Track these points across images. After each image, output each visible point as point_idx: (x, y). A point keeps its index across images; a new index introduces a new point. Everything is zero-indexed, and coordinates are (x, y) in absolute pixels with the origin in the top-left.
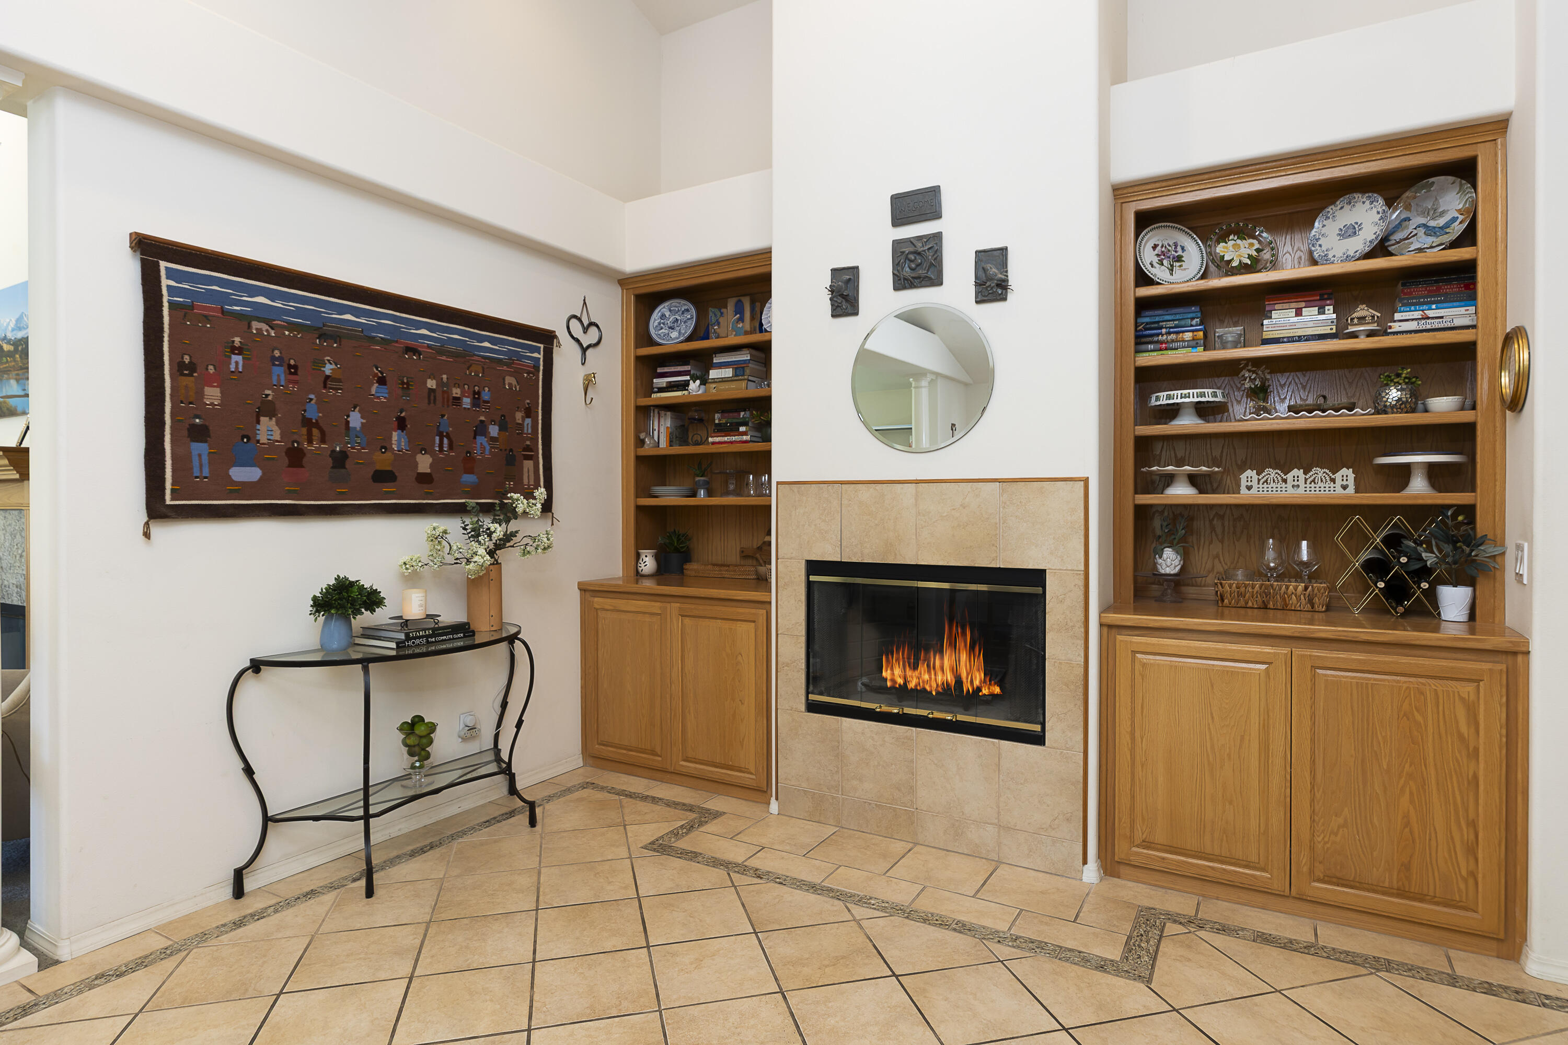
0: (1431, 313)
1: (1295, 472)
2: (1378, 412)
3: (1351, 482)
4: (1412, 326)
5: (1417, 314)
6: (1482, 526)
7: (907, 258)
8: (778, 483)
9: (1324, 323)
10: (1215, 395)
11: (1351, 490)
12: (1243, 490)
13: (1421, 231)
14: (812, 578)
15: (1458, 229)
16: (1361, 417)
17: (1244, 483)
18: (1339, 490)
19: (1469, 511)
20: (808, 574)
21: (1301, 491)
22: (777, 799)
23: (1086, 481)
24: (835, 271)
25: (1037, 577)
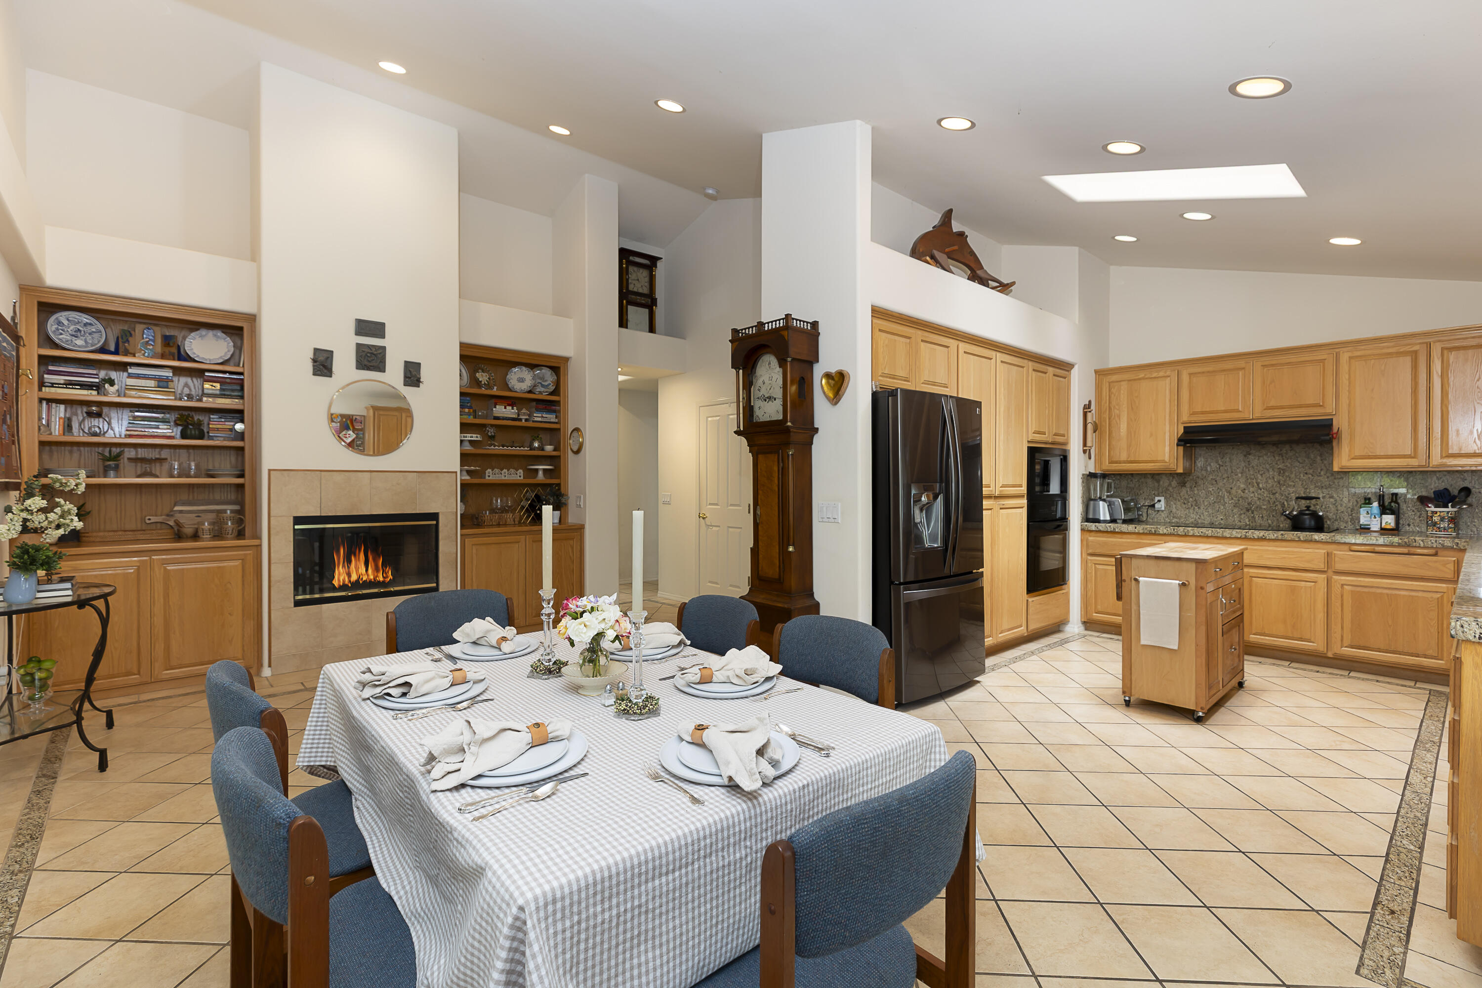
0: (544, 416)
1: (505, 470)
2: (531, 450)
3: (522, 475)
4: (540, 419)
5: (540, 415)
6: (563, 491)
7: (366, 355)
8: (270, 471)
9: (513, 413)
10: (477, 437)
11: (522, 478)
12: (487, 478)
13: (540, 385)
14: (296, 527)
15: (552, 388)
16: (524, 450)
17: (487, 475)
18: (519, 478)
19: (559, 485)
20: (295, 524)
21: (506, 478)
22: (270, 666)
23: (456, 472)
24: (316, 350)
25: (435, 516)
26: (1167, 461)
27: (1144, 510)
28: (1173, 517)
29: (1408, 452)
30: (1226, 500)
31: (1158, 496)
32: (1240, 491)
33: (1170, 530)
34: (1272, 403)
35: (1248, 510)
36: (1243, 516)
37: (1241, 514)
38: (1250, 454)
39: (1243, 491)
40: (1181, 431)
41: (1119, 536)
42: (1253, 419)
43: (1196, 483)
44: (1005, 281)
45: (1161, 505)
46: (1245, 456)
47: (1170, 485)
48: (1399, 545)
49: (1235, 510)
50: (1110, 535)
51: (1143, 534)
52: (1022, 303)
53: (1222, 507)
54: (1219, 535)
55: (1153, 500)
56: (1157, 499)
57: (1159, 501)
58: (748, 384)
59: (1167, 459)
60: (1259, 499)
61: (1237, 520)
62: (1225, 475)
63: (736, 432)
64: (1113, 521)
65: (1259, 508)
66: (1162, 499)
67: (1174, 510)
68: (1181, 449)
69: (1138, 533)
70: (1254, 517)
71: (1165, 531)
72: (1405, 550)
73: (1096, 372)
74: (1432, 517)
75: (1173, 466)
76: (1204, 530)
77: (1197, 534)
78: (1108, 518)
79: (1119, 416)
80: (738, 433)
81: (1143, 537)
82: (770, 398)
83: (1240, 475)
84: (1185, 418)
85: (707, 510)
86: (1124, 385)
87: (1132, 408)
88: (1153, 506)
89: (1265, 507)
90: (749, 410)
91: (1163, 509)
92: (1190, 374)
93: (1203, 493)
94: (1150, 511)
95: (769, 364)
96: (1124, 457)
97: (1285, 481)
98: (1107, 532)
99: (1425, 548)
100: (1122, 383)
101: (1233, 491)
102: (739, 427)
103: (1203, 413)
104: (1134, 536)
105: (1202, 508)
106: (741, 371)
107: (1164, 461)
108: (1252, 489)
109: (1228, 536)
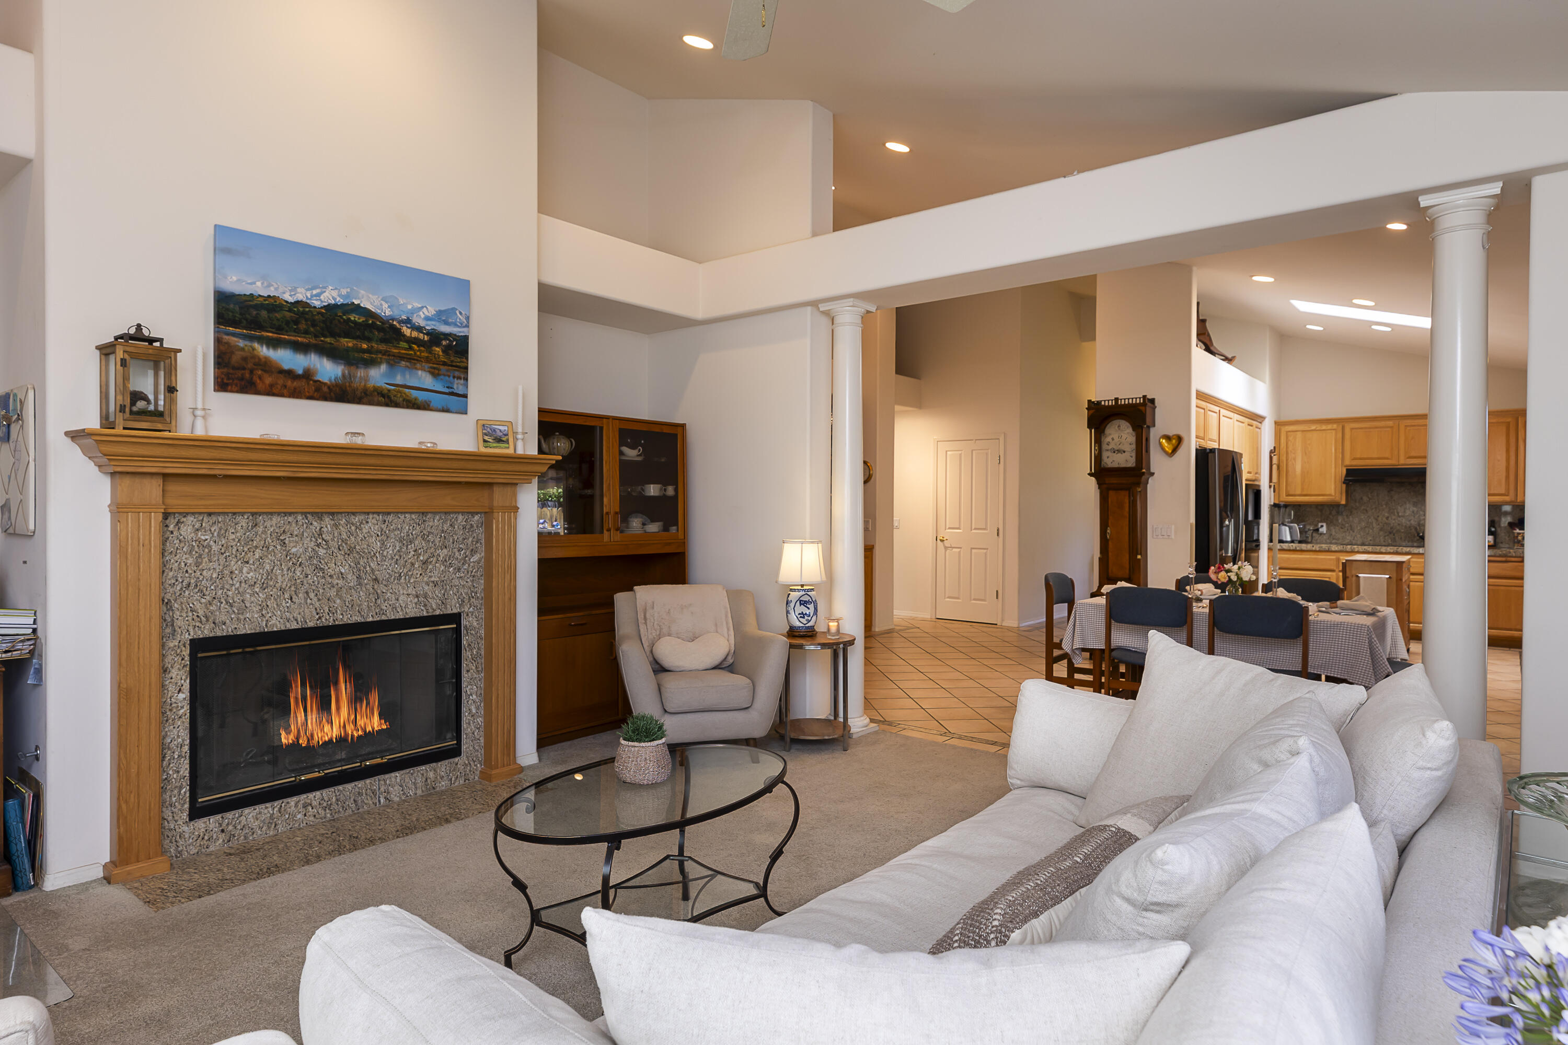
26: (1334, 494)
27: (1310, 532)
28: (1334, 539)
29: (1503, 491)
30: (1374, 525)
31: (1321, 522)
32: (1384, 519)
33: (1340, 548)
34: (1413, 454)
35: (1390, 533)
36: (1386, 538)
37: (1385, 536)
38: (1392, 490)
39: (1387, 518)
40: (1344, 472)
41: (1299, 553)
42: (1399, 465)
43: (1351, 512)
44: (1230, 356)
45: (1324, 530)
46: (1389, 492)
47: (1330, 513)
48: (1500, 556)
49: (1381, 533)
50: (1292, 552)
51: (1319, 551)
52: (1242, 372)
53: (1371, 531)
54: (1378, 551)
55: (1317, 525)
56: (1320, 524)
57: (1322, 526)
58: (1098, 441)
59: (1333, 493)
60: (1399, 524)
61: (1382, 540)
62: (1374, 507)
63: (1089, 474)
64: (1292, 542)
65: (1398, 531)
66: (1324, 525)
67: (1334, 533)
68: (1344, 486)
69: (1315, 551)
70: (1395, 538)
71: (1336, 549)
72: (1503, 559)
73: (1276, 423)
74: (1517, 537)
75: (1337, 499)
76: (1366, 547)
77: (1361, 550)
78: (1289, 539)
79: (1295, 459)
80: (1090, 474)
81: (1319, 553)
82: (1119, 451)
83: (1384, 506)
84: (1348, 462)
85: (945, 533)
86: (1299, 435)
87: (1306, 454)
88: (1317, 530)
89: (1403, 531)
90: (1098, 459)
91: (1325, 532)
92: (1352, 429)
93: (1356, 520)
94: (1314, 535)
95: (1119, 426)
96: (1298, 492)
97: (1417, 511)
98: (1290, 550)
99: (1515, 557)
100: (1298, 433)
101: (1380, 519)
102: (1091, 470)
103: (1361, 459)
104: (1311, 553)
105: (1356, 531)
106: (1093, 430)
107: (1330, 495)
108: (1394, 517)
109: (1384, 551)
